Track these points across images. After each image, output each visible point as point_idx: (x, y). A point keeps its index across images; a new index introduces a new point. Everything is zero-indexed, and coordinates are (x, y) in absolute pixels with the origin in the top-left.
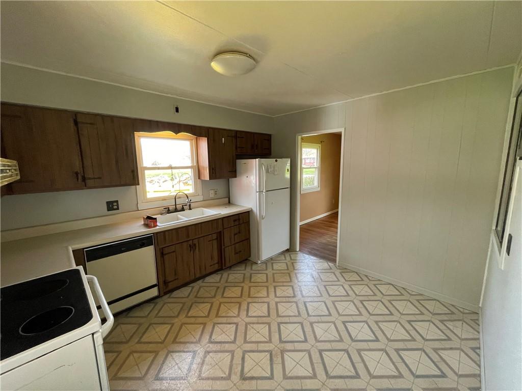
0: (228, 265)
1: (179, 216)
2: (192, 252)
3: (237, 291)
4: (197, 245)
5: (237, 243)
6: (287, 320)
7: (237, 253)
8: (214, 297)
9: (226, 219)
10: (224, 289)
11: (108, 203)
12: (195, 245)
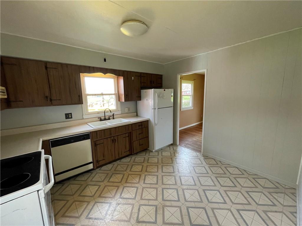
0: (135, 152)
1: (107, 122)
2: (113, 143)
3: (140, 168)
4: (116, 139)
5: (141, 139)
6: (168, 187)
7: (141, 145)
8: (126, 171)
9: (134, 125)
10: (132, 166)
11: (66, 114)
12: (115, 140)
